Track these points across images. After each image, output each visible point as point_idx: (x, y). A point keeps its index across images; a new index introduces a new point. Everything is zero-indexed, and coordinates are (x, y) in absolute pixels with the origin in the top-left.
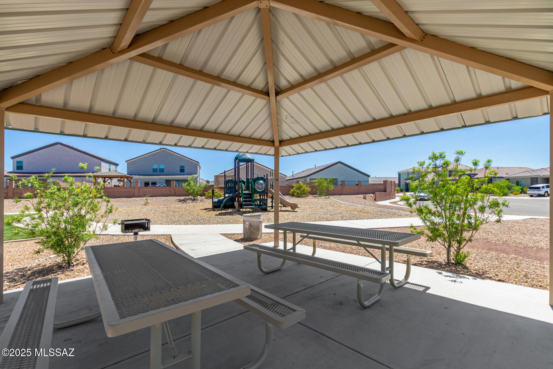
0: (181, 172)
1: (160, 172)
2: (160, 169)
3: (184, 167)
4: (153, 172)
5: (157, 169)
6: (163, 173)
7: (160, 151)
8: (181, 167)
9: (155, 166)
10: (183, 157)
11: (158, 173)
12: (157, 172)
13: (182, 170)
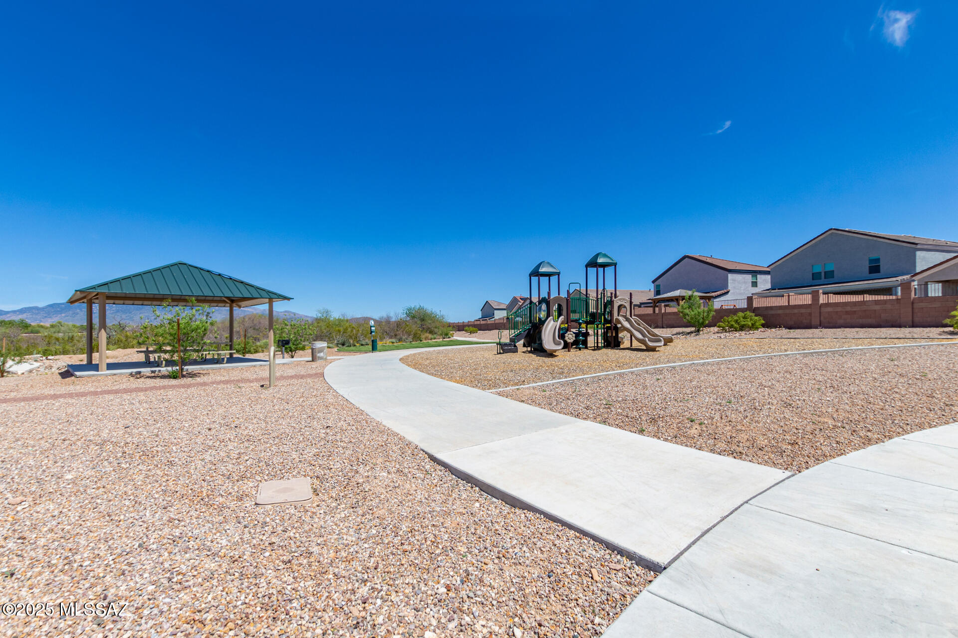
0: (870, 272)
1: (825, 278)
2: (825, 272)
3: (878, 260)
4: (813, 279)
5: (820, 273)
6: (832, 280)
7: (826, 237)
8: (871, 261)
9: (818, 269)
10: (875, 239)
11: (823, 280)
12: (821, 279)
13: (875, 269)
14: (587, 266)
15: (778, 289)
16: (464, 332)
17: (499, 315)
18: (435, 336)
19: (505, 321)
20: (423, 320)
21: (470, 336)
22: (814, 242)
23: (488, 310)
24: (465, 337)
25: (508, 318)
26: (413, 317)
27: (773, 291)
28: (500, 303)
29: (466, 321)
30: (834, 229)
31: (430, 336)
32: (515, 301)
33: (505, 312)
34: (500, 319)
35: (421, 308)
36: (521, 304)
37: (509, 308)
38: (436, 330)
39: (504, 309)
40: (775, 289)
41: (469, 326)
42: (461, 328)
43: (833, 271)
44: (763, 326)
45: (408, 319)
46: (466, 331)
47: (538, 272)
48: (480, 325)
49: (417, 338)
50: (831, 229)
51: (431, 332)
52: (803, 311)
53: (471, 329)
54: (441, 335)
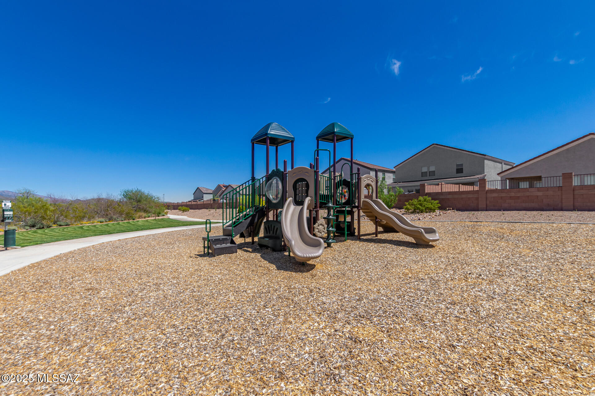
1: (429, 176)
8: (457, 165)
9: (425, 170)
10: (460, 151)
12: (427, 176)
14: (318, 138)
15: (402, 182)
16: (178, 211)
17: (207, 198)
18: (149, 214)
19: (212, 202)
20: (139, 201)
21: (182, 214)
22: (423, 152)
23: (199, 193)
24: (178, 215)
25: (214, 200)
26: (130, 199)
27: (399, 183)
28: (208, 189)
29: (180, 202)
30: (436, 144)
31: (144, 214)
32: (219, 187)
33: (212, 195)
34: (207, 200)
35: (138, 192)
36: (224, 190)
37: (215, 193)
38: (150, 210)
39: (211, 194)
40: (400, 182)
41: (182, 206)
42: (175, 207)
43: (434, 171)
44: (440, 208)
45: (125, 200)
46: (179, 210)
47: (267, 134)
48: (192, 205)
49: (129, 216)
50: (434, 144)
51: (145, 211)
52: (470, 196)
53: (184, 208)
54: (154, 213)
